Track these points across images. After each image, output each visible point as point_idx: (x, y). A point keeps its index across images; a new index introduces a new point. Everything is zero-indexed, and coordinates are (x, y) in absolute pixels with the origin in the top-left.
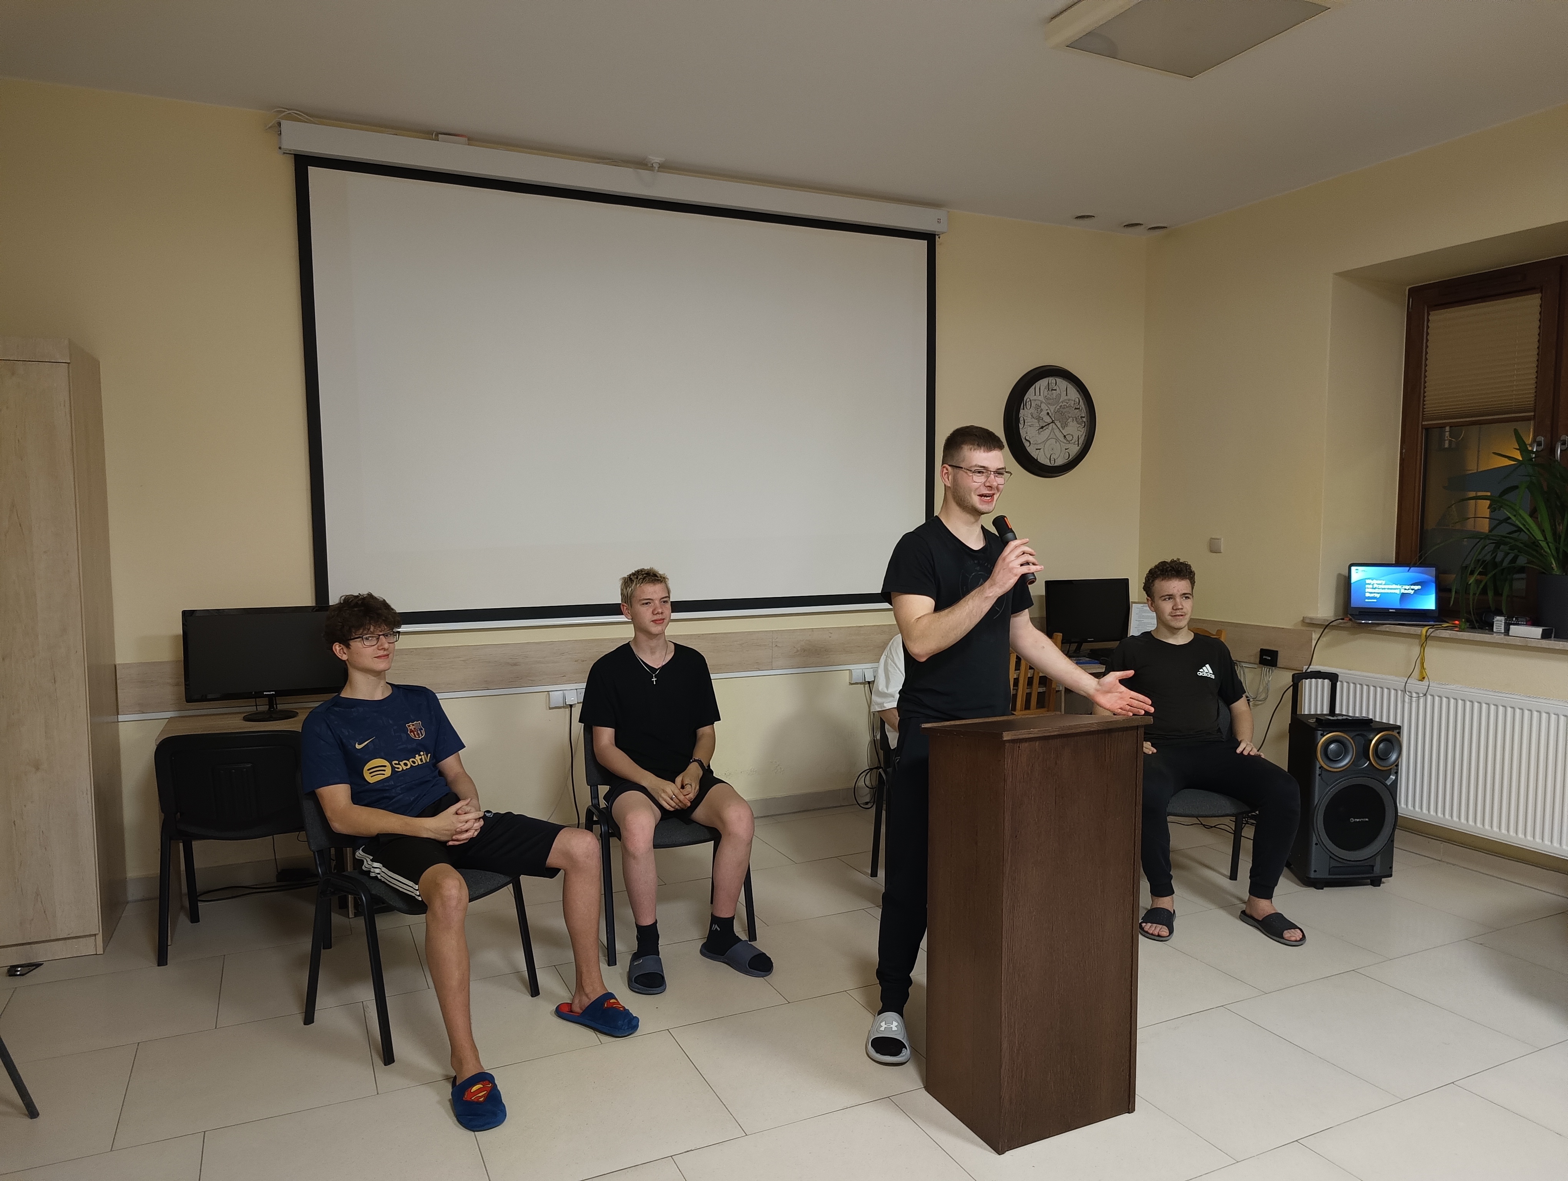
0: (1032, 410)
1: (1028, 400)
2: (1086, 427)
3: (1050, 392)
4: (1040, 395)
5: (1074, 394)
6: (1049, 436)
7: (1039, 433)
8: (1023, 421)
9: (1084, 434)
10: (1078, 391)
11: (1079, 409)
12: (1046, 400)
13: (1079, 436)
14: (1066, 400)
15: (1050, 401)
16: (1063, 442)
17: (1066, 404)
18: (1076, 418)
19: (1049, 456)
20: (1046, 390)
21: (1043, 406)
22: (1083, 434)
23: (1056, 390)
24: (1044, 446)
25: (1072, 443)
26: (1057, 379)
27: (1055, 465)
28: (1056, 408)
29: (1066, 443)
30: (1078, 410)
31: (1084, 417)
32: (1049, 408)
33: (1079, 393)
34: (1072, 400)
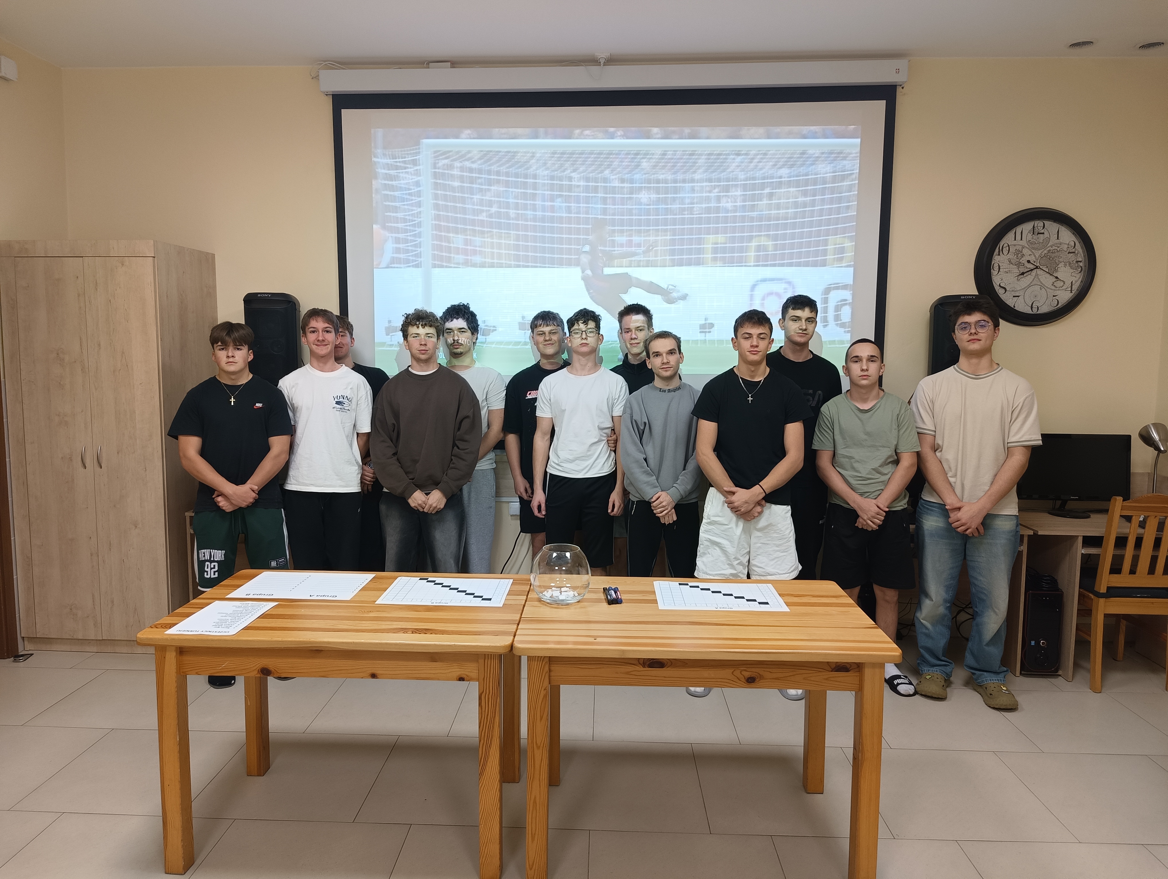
0: (1010, 256)
1: (1006, 245)
2: (1083, 272)
3: (1035, 237)
4: (1021, 240)
5: (1067, 237)
6: (1031, 283)
7: (1018, 280)
8: (998, 267)
9: (1081, 279)
10: (1073, 234)
11: (1074, 253)
12: (1029, 244)
13: (1072, 282)
14: (1057, 244)
15: (1035, 246)
16: (1051, 289)
17: (1056, 248)
18: (1070, 263)
19: (1031, 304)
20: (1030, 235)
21: (1025, 251)
22: (1078, 280)
23: (1043, 233)
24: (1025, 293)
25: (1063, 290)
26: (1044, 221)
27: (1038, 313)
28: (1042, 252)
29: (1055, 290)
30: (1072, 254)
31: (1081, 262)
32: (1033, 252)
33: (1075, 236)
34: (1065, 244)
